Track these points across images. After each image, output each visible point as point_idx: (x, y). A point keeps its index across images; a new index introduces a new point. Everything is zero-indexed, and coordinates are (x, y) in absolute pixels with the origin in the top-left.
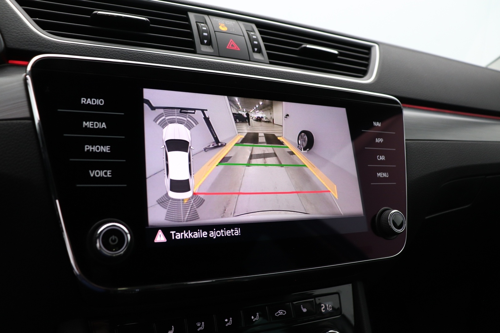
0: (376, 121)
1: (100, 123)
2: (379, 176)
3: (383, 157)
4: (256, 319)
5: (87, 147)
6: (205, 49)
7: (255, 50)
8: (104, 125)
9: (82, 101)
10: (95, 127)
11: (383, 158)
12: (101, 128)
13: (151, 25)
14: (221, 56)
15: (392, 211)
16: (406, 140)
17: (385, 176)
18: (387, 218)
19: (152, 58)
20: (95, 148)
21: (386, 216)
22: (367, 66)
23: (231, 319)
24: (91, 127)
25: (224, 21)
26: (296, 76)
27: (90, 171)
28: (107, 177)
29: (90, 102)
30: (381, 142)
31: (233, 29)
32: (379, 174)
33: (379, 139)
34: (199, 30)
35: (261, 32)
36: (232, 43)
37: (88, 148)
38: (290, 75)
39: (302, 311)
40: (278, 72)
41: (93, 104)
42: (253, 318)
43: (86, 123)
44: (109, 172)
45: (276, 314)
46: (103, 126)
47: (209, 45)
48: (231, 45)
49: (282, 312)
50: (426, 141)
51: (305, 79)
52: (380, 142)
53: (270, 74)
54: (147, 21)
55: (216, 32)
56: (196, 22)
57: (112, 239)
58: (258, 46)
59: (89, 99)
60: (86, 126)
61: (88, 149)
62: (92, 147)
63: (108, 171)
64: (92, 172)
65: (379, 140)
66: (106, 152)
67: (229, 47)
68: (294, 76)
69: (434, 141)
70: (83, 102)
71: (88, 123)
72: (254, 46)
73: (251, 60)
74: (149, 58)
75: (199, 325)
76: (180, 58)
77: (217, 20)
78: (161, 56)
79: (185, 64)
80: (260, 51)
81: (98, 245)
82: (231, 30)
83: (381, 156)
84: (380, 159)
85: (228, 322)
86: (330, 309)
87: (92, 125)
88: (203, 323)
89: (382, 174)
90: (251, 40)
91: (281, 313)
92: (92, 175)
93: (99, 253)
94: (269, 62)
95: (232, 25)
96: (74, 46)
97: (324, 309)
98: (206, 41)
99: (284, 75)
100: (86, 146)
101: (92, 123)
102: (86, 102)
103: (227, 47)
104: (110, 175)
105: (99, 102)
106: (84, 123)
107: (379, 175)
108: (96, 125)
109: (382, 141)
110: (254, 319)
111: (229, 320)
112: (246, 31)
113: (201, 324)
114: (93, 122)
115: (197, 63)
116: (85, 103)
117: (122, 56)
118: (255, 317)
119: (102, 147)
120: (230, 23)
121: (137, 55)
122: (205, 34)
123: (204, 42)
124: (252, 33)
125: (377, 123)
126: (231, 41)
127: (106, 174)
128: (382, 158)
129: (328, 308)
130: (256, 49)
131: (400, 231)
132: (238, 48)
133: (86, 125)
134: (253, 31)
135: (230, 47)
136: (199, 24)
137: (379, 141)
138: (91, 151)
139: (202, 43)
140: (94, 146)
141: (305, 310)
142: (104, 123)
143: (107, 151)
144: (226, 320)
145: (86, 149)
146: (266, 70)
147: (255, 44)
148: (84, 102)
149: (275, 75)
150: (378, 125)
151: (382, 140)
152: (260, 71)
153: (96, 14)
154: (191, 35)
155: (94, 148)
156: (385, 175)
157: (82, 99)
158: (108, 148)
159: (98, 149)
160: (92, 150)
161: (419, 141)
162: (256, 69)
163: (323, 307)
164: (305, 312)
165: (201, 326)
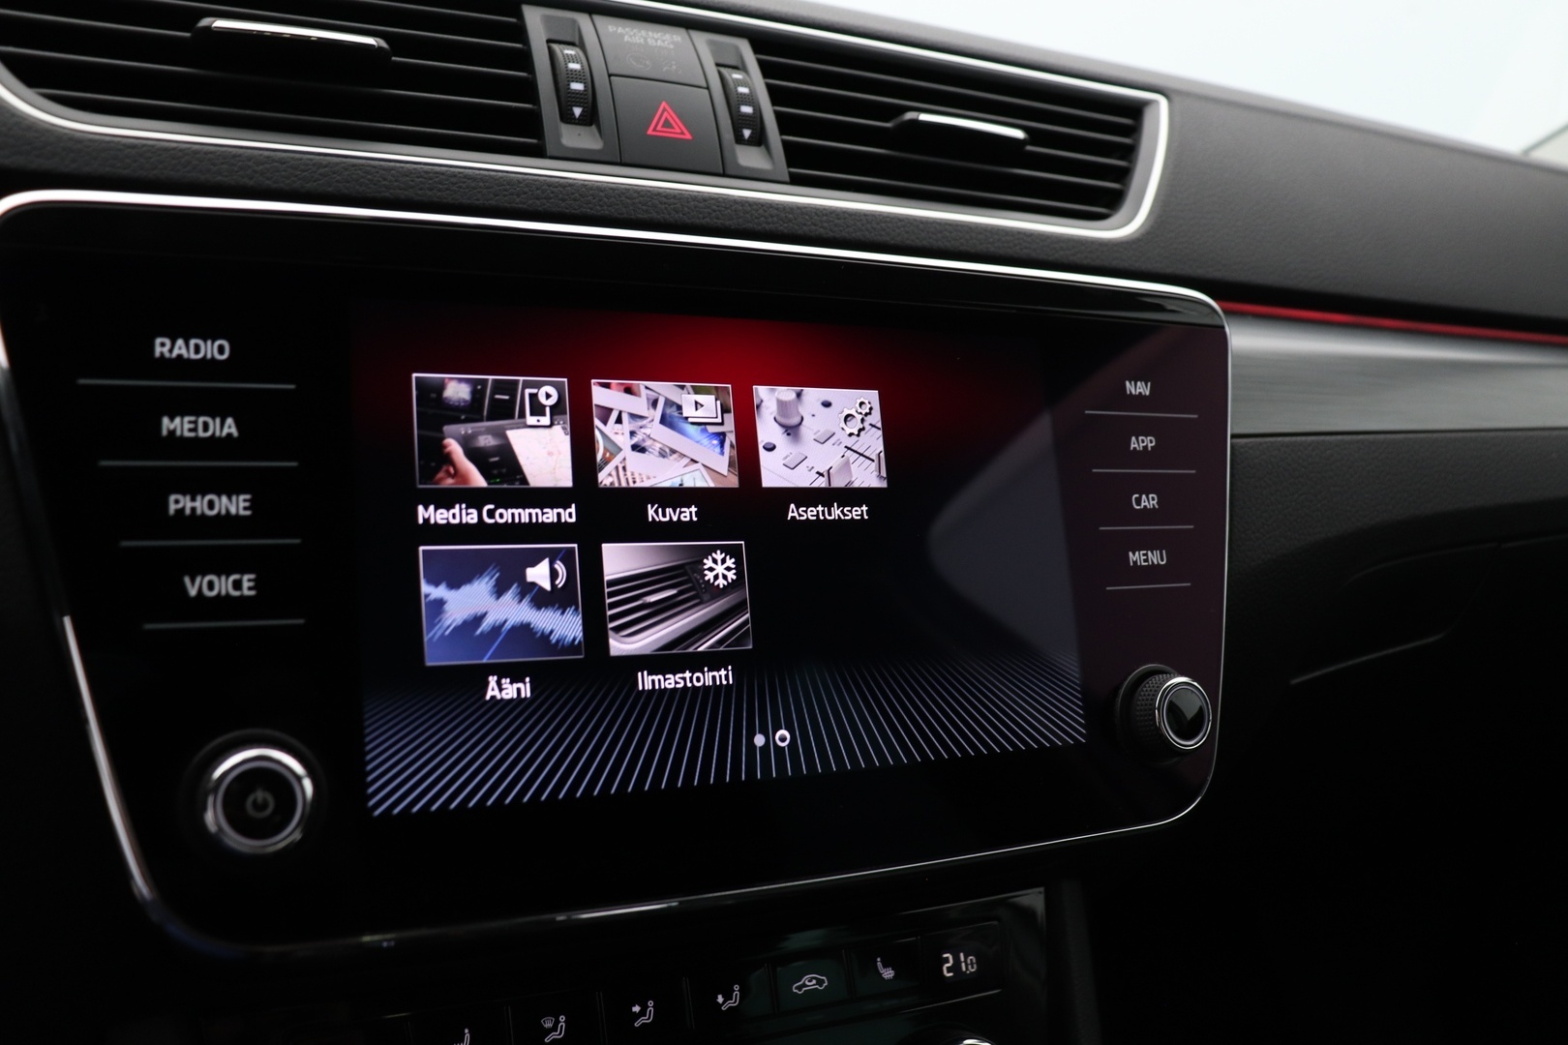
0: (1135, 379)
1: (218, 420)
2: (1135, 562)
3: (1153, 499)
4: (731, 1003)
5: (177, 502)
6: (574, 137)
7: (743, 135)
8: (230, 427)
9: (158, 350)
10: (201, 434)
11: (1151, 502)
12: (220, 438)
13: (394, 58)
14: (628, 161)
15: (1171, 678)
16: (1233, 436)
17: (1156, 563)
18: (1151, 705)
19: (396, 181)
20: (200, 505)
21: (1151, 693)
23: (651, 1003)
24: (187, 434)
25: (643, 33)
26: (878, 224)
27: (187, 580)
28: (242, 598)
29: (184, 352)
30: (1150, 449)
31: (671, 66)
32: (1134, 554)
33: (1140, 438)
34: (558, 72)
35: (767, 70)
36: (665, 114)
37: (179, 503)
38: (858, 223)
39: (880, 975)
40: (816, 214)
41: (193, 356)
42: (720, 999)
43: (172, 419)
44: (247, 581)
45: (796, 988)
46: (226, 431)
47: (591, 125)
49: (814, 982)
50: (1304, 438)
51: (907, 232)
52: (1145, 447)
53: (790, 221)
54: (380, 48)
55: (612, 78)
56: (549, 41)
57: (255, 803)
58: (756, 122)
59: (180, 342)
60: (172, 433)
61: (180, 506)
62: (193, 499)
63: (246, 577)
64: (193, 582)
65: (1143, 441)
66: (237, 516)
67: (654, 130)
68: (869, 226)
69: (1328, 438)
70: (162, 354)
71: (177, 420)
72: (738, 122)
73: (729, 172)
74: (385, 179)
75: (548, 1025)
76: (490, 176)
77: (620, 30)
78: (427, 172)
79: (505, 196)
80: (759, 139)
81: (209, 817)
82: (665, 69)
83: (1144, 496)
84: (1143, 504)
85: (643, 1013)
86: (970, 967)
87: (192, 426)
88: (562, 1018)
89: (1144, 555)
90: (732, 100)
91: (812, 985)
92: (193, 592)
93: (213, 842)
94: (791, 175)
95: (672, 46)
96: (134, 147)
97: (949, 970)
98: (577, 111)
99: (836, 221)
100: (172, 498)
101: (190, 422)
102: (171, 351)
103: (650, 132)
104: (250, 589)
105: (214, 349)
106: (166, 421)
107: (1136, 557)
108: (206, 427)
109: (1150, 445)
110: (724, 1002)
111: (645, 1008)
112: (718, 65)
113: (557, 1022)
114: (192, 418)
115: (543, 191)
116: (167, 355)
117: (296, 176)
118: (727, 997)
119: (224, 499)
120: (664, 41)
121: (346, 173)
122: (577, 86)
123: (573, 114)
124: (737, 76)
125: (1139, 383)
126: (664, 110)
127: (237, 585)
128: (1149, 501)
129: (963, 965)
130: (747, 133)
131: (1191, 744)
132: (685, 131)
133: (172, 427)
134: (740, 66)
135: (659, 128)
136: (556, 47)
137: (1142, 445)
138: (188, 511)
139: (566, 117)
140: (199, 498)
141: (888, 974)
142: (230, 421)
143: (242, 512)
144: (636, 1009)
145: (172, 508)
146: (777, 209)
147: (746, 115)
148: (166, 350)
149: (805, 225)
150: (1141, 390)
151: (1151, 441)
152: (757, 210)
153: (208, 29)
154: (528, 90)
155: (197, 504)
156: (1155, 558)
157: (158, 341)
158: (245, 500)
159: (211, 505)
160: (193, 509)
161: (1280, 439)
162: (743, 206)
163: (947, 960)
164: (889, 980)
165: (554, 1029)
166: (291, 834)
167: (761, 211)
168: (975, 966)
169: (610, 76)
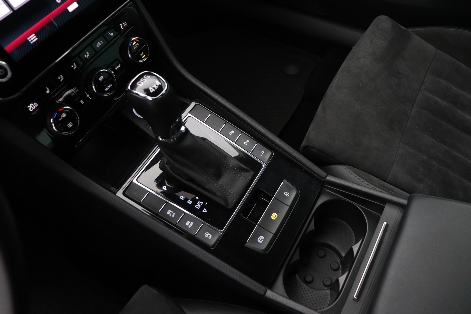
39: (111, 35)
42: (86, 56)
45: (98, 46)
85: (74, 66)
86: (126, 25)
91: (100, 44)
97: (122, 27)
111: (74, 65)
113: (61, 77)
118: (87, 55)
129: (124, 25)
141: (112, 34)
144: (72, 66)
163: (121, 26)
164: (113, 35)
165: (61, 78)
166: (10, 74)
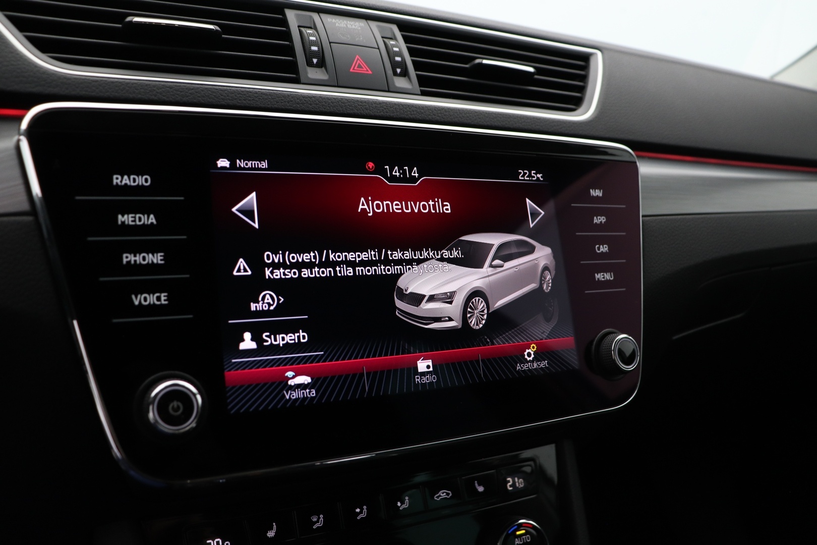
0: (595, 188)
1: (146, 216)
2: (598, 279)
3: (606, 247)
4: (404, 506)
5: (127, 257)
6: (314, 74)
7: (397, 72)
8: (152, 219)
9: (115, 181)
10: (138, 223)
11: (605, 249)
12: (147, 225)
13: (223, 36)
14: (341, 85)
15: (617, 336)
16: (643, 216)
17: (608, 279)
18: (610, 348)
19: (228, 96)
20: (139, 259)
21: (610, 343)
22: (582, 89)
23: (365, 507)
24: (131, 223)
25: (345, 22)
26: (465, 114)
27: (133, 297)
28: (162, 305)
29: (128, 182)
30: (603, 223)
31: (360, 38)
33: (599, 217)
34: (305, 41)
35: (407, 40)
36: (358, 61)
37: (128, 258)
38: (455, 114)
39: (477, 490)
40: (435, 110)
41: (132, 184)
42: (399, 504)
43: (123, 216)
44: (163, 297)
45: (436, 497)
46: (150, 221)
47: (322, 67)
48: (358, 66)
49: (445, 494)
50: (676, 217)
51: (480, 118)
52: (601, 222)
53: (422, 113)
54: (217, 30)
55: (331, 44)
56: (299, 27)
57: (173, 407)
58: (403, 65)
59: (126, 177)
60: (123, 223)
61: (129, 259)
62: (135, 256)
63: (163, 295)
64: (136, 298)
65: (600, 219)
66: (157, 264)
67: (354, 69)
68: (461, 115)
69: (688, 216)
70: (117, 183)
71: (126, 216)
72: (394, 65)
73: (391, 90)
74: (222, 95)
75: (315, 520)
76: (274, 93)
77: (334, 21)
78: (242, 92)
79: (282, 103)
80: (405, 74)
81: (151, 415)
82: (357, 39)
83: (601, 246)
84: (601, 250)
85: (361, 512)
87: (133, 219)
88: (321, 516)
89: (603, 275)
90: (391, 54)
92: (137, 303)
93: (152, 428)
94: (421, 90)
95: (360, 28)
96: (96, 81)
97: (510, 486)
98: (315, 61)
99: (445, 113)
100: (125, 255)
101: (132, 217)
102: (121, 182)
103: (351, 70)
104: (165, 300)
105: (142, 180)
106: (120, 217)
107: (599, 276)
108: (140, 219)
109: (603, 221)
110: (401, 506)
111: (362, 509)
112: (382, 37)
113: (319, 518)
114: (133, 215)
115: (301, 100)
116: (119, 184)
117: (178, 94)
118: (402, 503)
119: (150, 255)
120: (355, 26)
121: (202, 93)
122: (314, 48)
123: (313, 62)
124: (392, 42)
125: (597, 190)
126: (358, 59)
127: (159, 299)
128: (604, 249)
129: (517, 483)
130: (399, 70)
131: (631, 368)
132: (369, 70)
133: (123, 220)
134: (393, 38)
135: (356, 68)
136: (302, 29)
137: (599, 221)
138: (133, 262)
139: (310, 64)
140: (138, 255)
141: (481, 489)
142: (152, 216)
143: (160, 262)
144: (358, 510)
145: (125, 260)
146: (416, 107)
147: (398, 62)
148: (119, 181)
149: (430, 115)
150: (598, 194)
151: (604, 219)
152: (406, 108)
153: (131, 22)
154: (290, 50)
155: (137, 258)
156: (608, 276)
157: (115, 177)
158: (161, 256)
159: (144, 259)
160: (135, 261)
161: (665, 217)
162: (399, 106)
163: (509, 482)
164: (482, 492)
165: (318, 521)
166: (191, 424)
167: (408, 109)
168: (523, 484)
169: (330, 43)
